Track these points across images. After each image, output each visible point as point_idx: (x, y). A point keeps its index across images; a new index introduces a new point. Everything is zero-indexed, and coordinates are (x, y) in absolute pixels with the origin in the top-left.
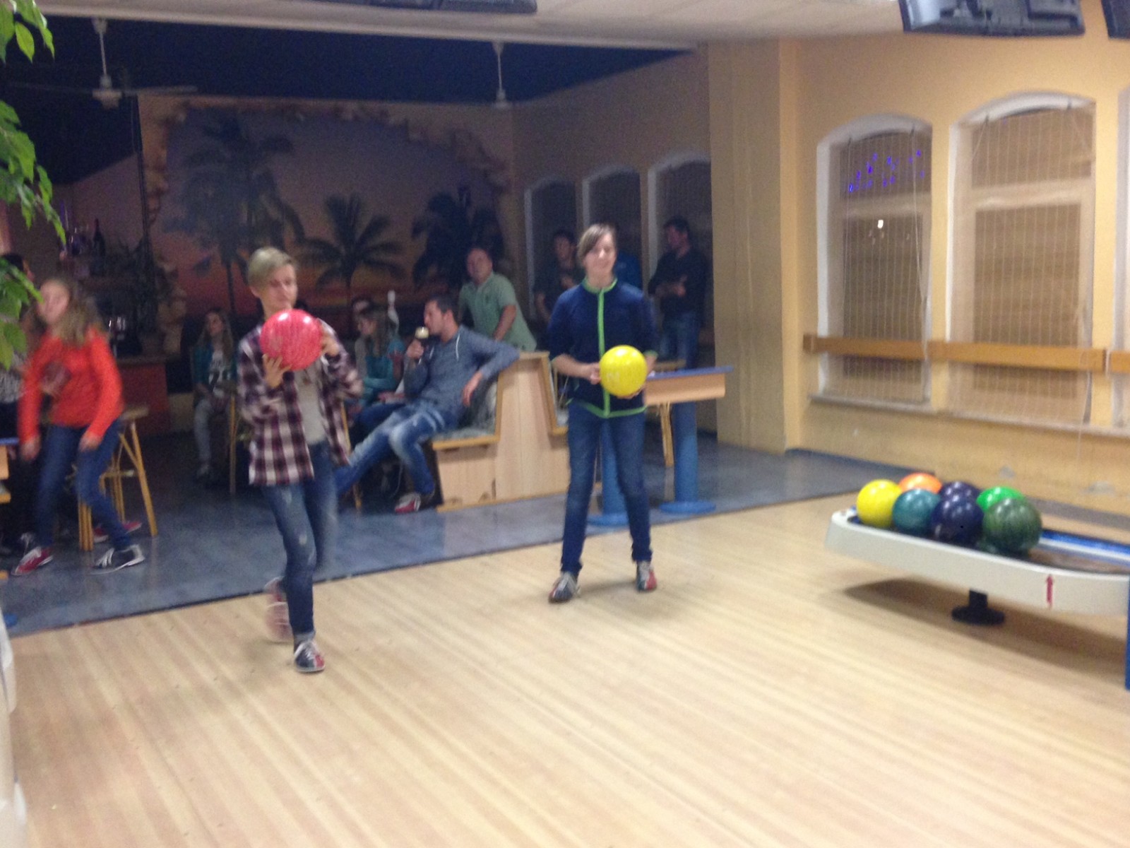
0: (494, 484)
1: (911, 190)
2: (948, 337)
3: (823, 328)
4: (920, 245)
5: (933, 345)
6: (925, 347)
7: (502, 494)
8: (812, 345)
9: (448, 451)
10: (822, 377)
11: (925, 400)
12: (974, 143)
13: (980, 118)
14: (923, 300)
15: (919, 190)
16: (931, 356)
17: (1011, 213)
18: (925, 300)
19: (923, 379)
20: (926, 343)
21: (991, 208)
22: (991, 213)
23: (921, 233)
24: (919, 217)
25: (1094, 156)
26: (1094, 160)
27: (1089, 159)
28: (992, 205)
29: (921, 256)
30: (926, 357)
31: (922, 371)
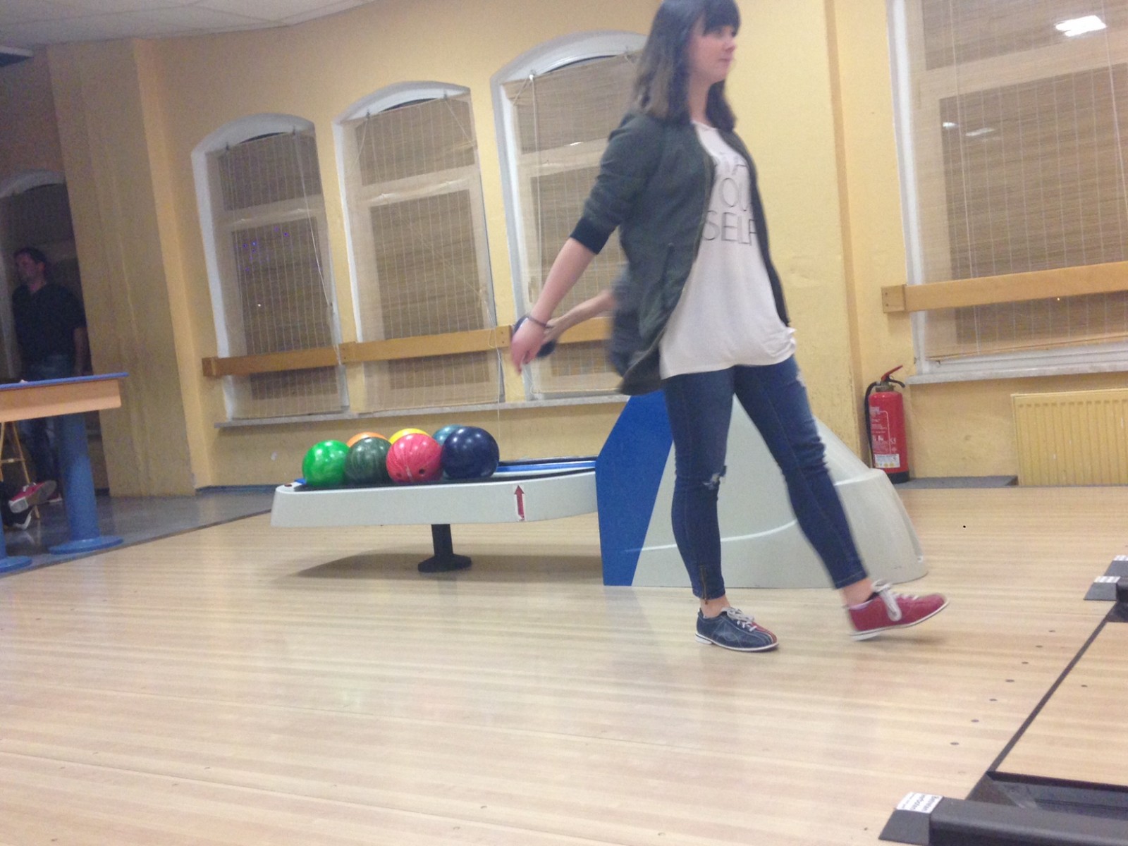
1: (300, 194)
2: (360, 340)
3: (224, 350)
4: (318, 246)
5: (345, 348)
6: (338, 354)
8: (213, 369)
10: (229, 404)
11: (345, 408)
12: (359, 138)
13: (362, 114)
14: (328, 303)
15: (309, 194)
16: (344, 364)
17: (404, 205)
18: (331, 305)
19: (339, 387)
20: (338, 347)
21: (385, 203)
22: (385, 208)
23: (316, 235)
24: (313, 220)
25: (476, 142)
26: (476, 146)
27: (473, 145)
28: (385, 200)
29: (320, 258)
30: (340, 363)
31: (337, 378)
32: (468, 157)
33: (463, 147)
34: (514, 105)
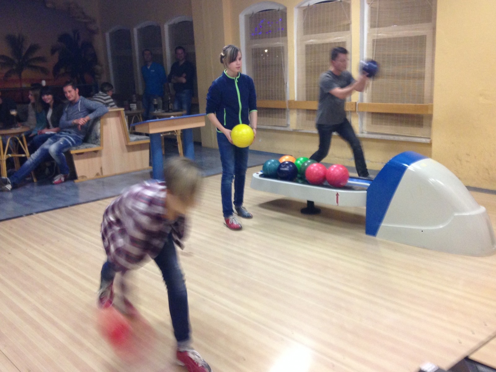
0: (101, 168)
1: (279, 36)
2: (296, 100)
4: (284, 59)
5: (290, 102)
6: (287, 104)
7: (106, 173)
9: (77, 154)
11: (288, 125)
12: (304, 14)
13: (306, 4)
14: (285, 83)
15: (282, 36)
16: (289, 108)
17: (319, 45)
18: (286, 83)
19: (286, 117)
20: (287, 101)
21: (311, 44)
22: (311, 46)
23: (284, 54)
24: (283, 47)
25: (351, 21)
26: (351, 23)
27: (349, 23)
28: (312, 42)
29: (284, 64)
30: (287, 107)
31: (286, 113)
32: (347, 28)
33: (346, 23)
34: (370, 6)
